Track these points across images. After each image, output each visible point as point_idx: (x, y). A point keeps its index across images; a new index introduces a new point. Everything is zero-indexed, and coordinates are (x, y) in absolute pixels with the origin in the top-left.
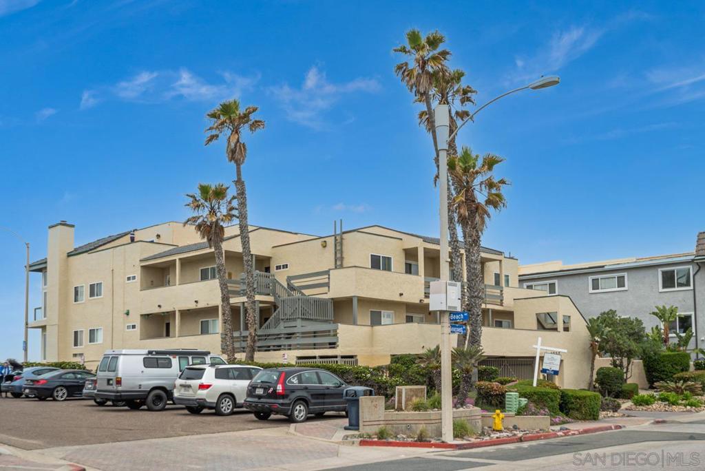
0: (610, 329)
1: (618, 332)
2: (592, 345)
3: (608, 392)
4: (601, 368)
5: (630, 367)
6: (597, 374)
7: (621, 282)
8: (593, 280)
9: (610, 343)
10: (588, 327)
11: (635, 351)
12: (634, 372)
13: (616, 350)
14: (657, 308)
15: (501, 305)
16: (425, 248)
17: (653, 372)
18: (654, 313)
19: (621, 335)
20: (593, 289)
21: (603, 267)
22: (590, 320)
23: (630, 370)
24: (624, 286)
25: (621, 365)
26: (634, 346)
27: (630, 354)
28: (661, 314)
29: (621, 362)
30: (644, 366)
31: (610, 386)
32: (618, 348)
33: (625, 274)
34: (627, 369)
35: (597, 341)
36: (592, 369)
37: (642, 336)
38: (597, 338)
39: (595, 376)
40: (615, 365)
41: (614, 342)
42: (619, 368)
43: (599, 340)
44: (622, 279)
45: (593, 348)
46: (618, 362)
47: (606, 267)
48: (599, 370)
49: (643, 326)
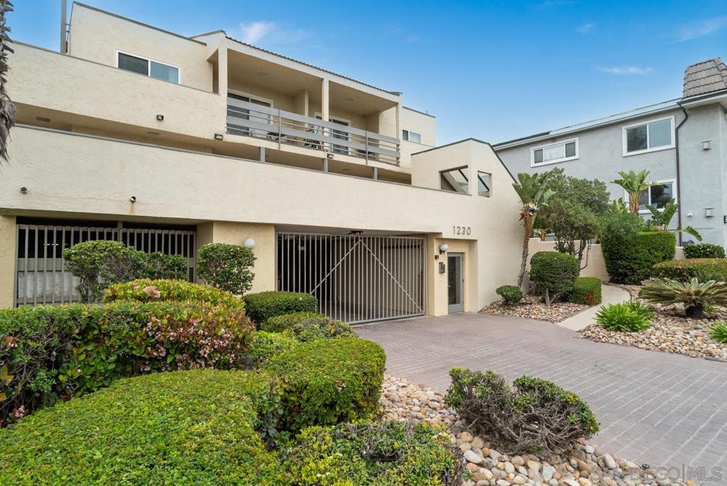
0: (554, 193)
1: (566, 198)
2: (523, 216)
3: (550, 292)
4: (539, 254)
5: (584, 252)
6: (531, 263)
7: (570, 151)
8: (535, 151)
9: (553, 215)
10: (516, 187)
11: (595, 227)
12: (591, 261)
13: (564, 225)
14: (622, 174)
15: (397, 165)
16: (229, 50)
17: (618, 259)
18: (617, 182)
19: (571, 201)
20: (536, 162)
21: (548, 133)
22: (520, 176)
23: (584, 255)
24: (574, 155)
25: (571, 249)
26: (592, 218)
27: (585, 233)
28: (627, 184)
29: (571, 246)
30: (604, 251)
31: (553, 283)
32: (567, 222)
33: (576, 140)
34: (580, 255)
35: (533, 211)
36: (525, 255)
37: (606, 207)
38: (532, 206)
39: (529, 268)
40: (562, 250)
41: (561, 213)
42: (568, 254)
43: (535, 208)
44: (571, 146)
45: (526, 221)
46: (566, 246)
47: (551, 134)
48: (535, 256)
49: (607, 191)
